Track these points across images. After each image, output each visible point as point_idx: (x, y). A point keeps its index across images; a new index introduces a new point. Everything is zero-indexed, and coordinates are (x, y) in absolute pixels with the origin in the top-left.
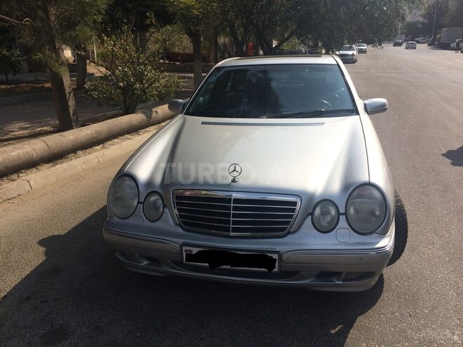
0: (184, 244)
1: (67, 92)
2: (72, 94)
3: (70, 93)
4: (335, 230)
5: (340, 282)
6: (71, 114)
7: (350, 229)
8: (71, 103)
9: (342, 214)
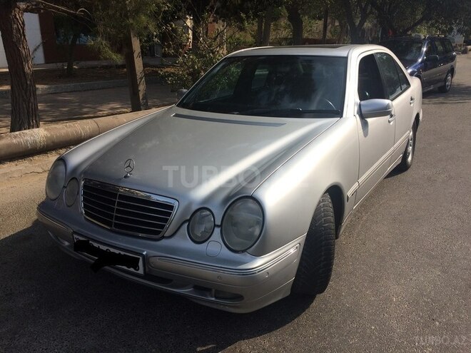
0: (75, 233)
1: (138, 77)
2: (144, 79)
3: (141, 78)
4: (207, 242)
5: (213, 299)
6: (141, 98)
7: (222, 244)
8: (142, 88)
9: (218, 226)
